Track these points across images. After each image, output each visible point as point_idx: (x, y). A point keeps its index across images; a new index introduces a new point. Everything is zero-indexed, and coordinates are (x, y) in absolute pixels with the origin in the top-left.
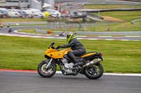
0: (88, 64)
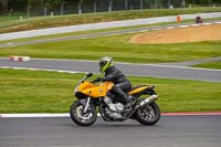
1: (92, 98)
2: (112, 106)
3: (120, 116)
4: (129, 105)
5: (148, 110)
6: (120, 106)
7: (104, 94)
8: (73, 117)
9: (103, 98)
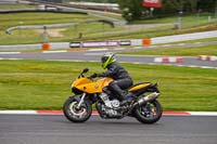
1: (87, 94)
2: (108, 103)
6: (116, 103)
9: (98, 94)
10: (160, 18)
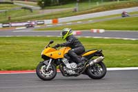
0: (91, 63)
1: (53, 59)
2: (68, 65)
3: (74, 73)
4: (80, 64)
5: (97, 68)
6: (74, 65)
7: (62, 56)
8: (38, 74)
9: (61, 59)
10: (63, 4)
